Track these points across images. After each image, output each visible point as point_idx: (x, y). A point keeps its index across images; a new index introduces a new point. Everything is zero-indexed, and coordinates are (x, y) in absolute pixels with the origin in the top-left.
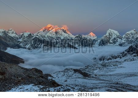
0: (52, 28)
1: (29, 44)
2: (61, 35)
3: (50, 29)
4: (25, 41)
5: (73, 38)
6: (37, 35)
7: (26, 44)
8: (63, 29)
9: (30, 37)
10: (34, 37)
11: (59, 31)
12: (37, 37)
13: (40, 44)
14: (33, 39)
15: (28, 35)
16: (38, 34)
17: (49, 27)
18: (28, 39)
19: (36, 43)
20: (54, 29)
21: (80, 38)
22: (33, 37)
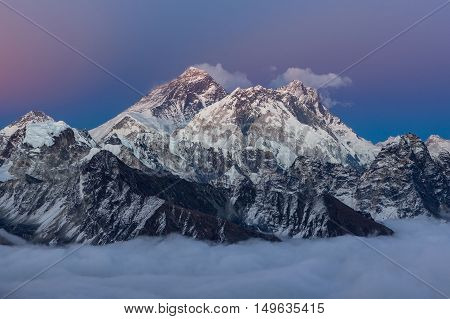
0: (212, 89)
1: (59, 203)
2: (281, 135)
3: (202, 98)
4: (30, 180)
5: (362, 162)
6: (114, 141)
7: (40, 203)
8: (293, 100)
9: (64, 155)
10: (94, 151)
11: (263, 111)
12: (115, 149)
13: (128, 201)
14: (88, 168)
15: (49, 142)
16: (121, 133)
17: (194, 80)
18: (52, 163)
19: (102, 195)
20: (227, 100)
21: (413, 156)
22: (84, 149)
